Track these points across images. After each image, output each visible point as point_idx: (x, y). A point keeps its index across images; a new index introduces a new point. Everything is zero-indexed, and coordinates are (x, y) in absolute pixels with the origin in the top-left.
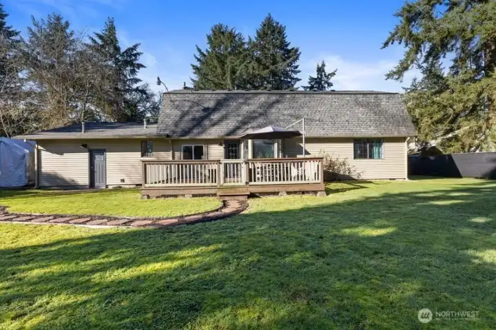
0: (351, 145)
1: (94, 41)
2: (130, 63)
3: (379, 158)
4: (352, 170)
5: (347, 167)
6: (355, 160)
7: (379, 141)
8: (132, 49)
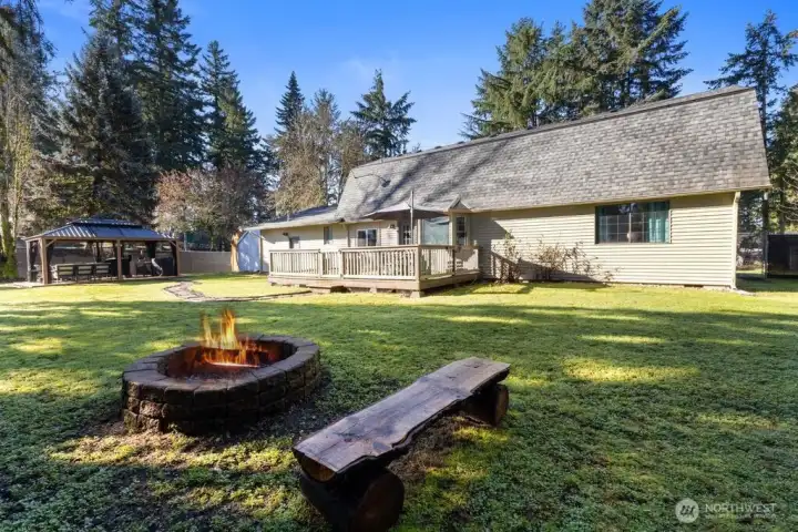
0: (590, 220)
1: (361, 106)
2: (400, 120)
3: (663, 240)
4: (593, 264)
5: (580, 258)
6: (598, 246)
7: (664, 205)
8: (401, 102)
